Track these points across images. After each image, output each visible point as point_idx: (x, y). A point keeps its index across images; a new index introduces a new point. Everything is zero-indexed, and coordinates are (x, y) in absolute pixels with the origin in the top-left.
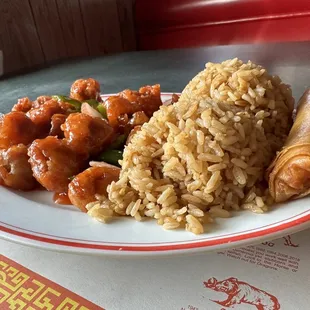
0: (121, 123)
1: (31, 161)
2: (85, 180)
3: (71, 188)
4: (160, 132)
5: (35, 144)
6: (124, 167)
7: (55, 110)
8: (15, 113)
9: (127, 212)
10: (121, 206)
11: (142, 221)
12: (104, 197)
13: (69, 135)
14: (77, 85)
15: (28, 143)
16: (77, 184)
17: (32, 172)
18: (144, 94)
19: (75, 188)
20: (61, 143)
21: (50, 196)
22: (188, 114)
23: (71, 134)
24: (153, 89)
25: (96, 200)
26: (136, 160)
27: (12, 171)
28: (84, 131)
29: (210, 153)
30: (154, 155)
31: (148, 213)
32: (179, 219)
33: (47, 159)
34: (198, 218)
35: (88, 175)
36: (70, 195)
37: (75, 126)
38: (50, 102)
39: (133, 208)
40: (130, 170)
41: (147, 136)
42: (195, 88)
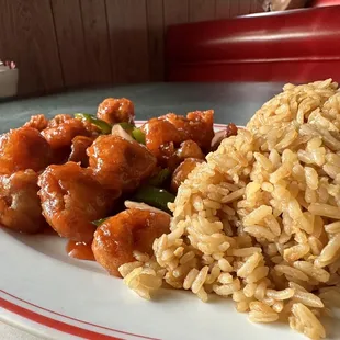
0: (165, 153)
1: (42, 193)
2: (120, 227)
3: (97, 239)
4: (239, 167)
5: (49, 170)
6: (176, 214)
7: (78, 130)
8: (27, 129)
9: (186, 285)
10: (177, 274)
11: (209, 301)
12: (147, 257)
13: (96, 163)
14: (106, 104)
15: (39, 169)
16: (107, 233)
17: (41, 210)
18: (194, 120)
19: (104, 238)
20: (85, 172)
21: (62, 244)
22: (285, 143)
23: (99, 160)
24: (205, 115)
25: (134, 260)
26: (198, 205)
27: (13, 205)
28: (119, 159)
29: (328, 203)
30: (226, 199)
31: (220, 290)
32: (279, 308)
33: (64, 193)
34: (311, 308)
35: (124, 221)
36: (95, 249)
37: (106, 152)
38: (72, 121)
39: (196, 280)
40: (188, 219)
41: (216, 171)
42: (274, 114)
